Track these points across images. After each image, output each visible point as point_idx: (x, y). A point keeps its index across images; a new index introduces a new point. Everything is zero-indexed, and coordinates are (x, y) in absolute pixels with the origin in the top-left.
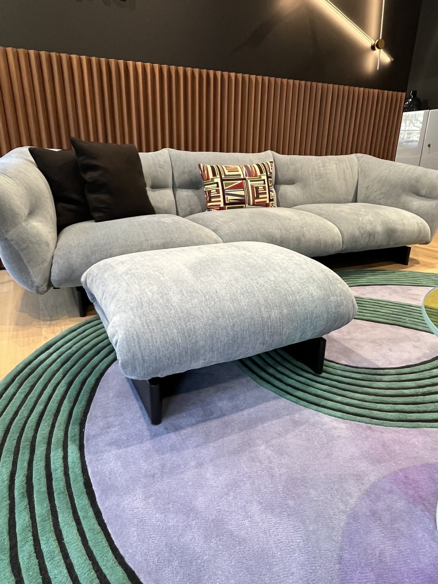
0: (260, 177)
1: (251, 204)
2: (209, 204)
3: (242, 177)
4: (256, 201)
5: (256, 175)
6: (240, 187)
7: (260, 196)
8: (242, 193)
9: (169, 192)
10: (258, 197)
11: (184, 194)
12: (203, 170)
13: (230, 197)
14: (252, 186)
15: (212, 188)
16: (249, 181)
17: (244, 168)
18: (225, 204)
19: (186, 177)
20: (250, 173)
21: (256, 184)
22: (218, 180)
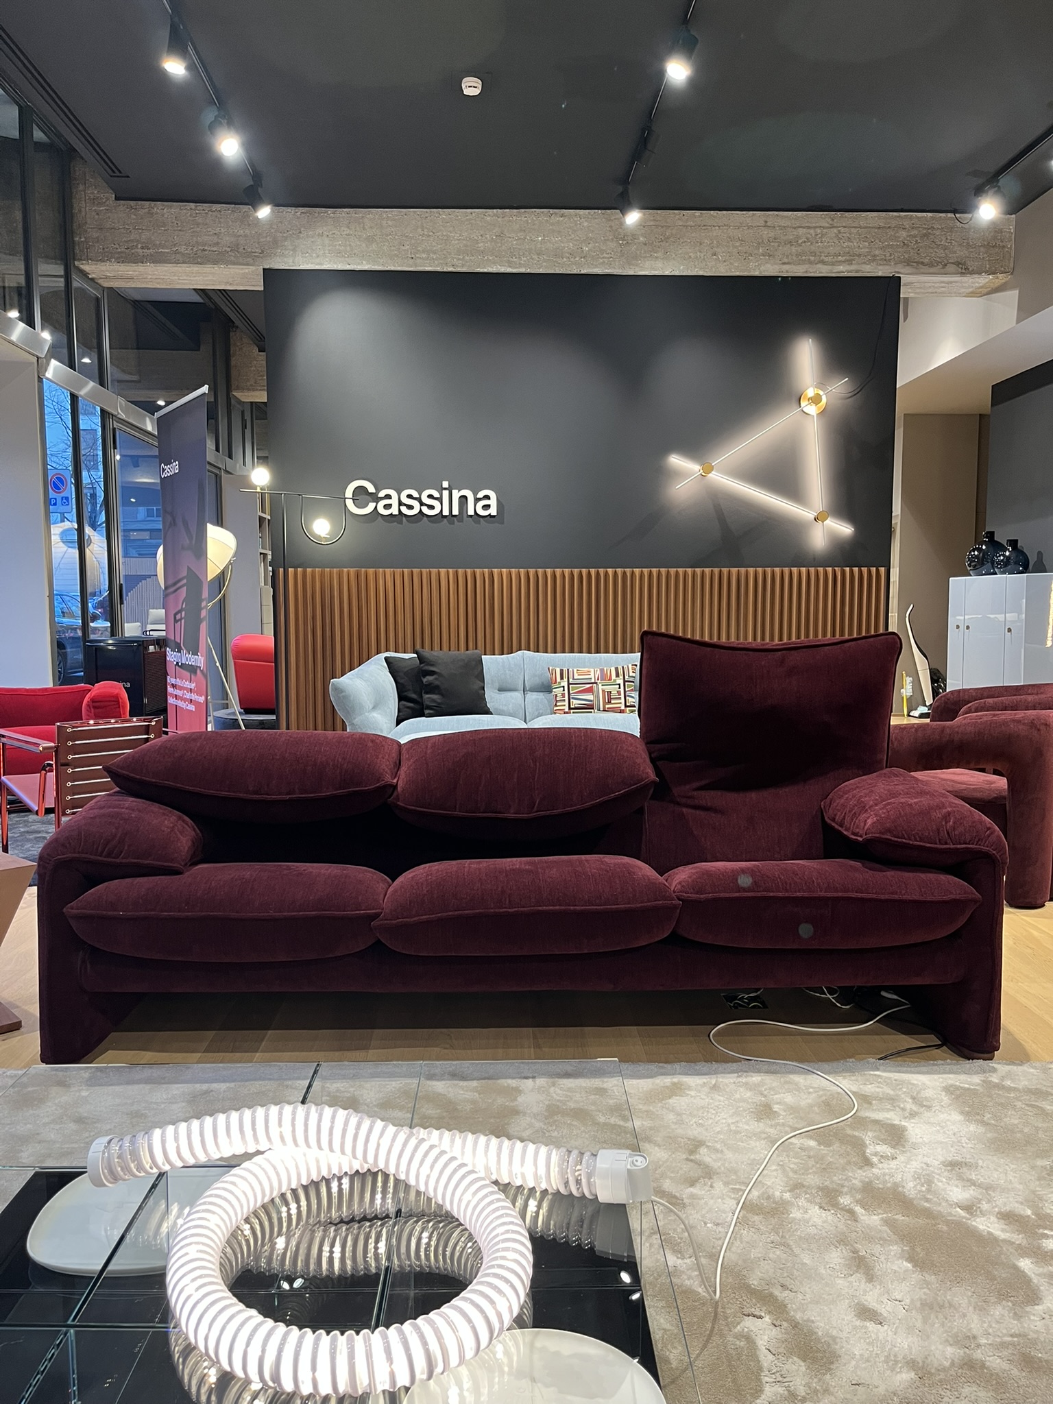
0: (615, 681)
1: (602, 709)
2: (555, 708)
3: (593, 681)
4: (607, 706)
5: (610, 679)
6: (590, 690)
7: (612, 702)
8: (590, 697)
9: (518, 695)
10: (609, 702)
11: (532, 697)
12: (553, 673)
13: (575, 702)
14: (603, 691)
15: (558, 691)
16: (600, 685)
17: (599, 672)
18: (570, 708)
19: (537, 681)
20: (604, 676)
21: (607, 688)
22: (565, 684)
